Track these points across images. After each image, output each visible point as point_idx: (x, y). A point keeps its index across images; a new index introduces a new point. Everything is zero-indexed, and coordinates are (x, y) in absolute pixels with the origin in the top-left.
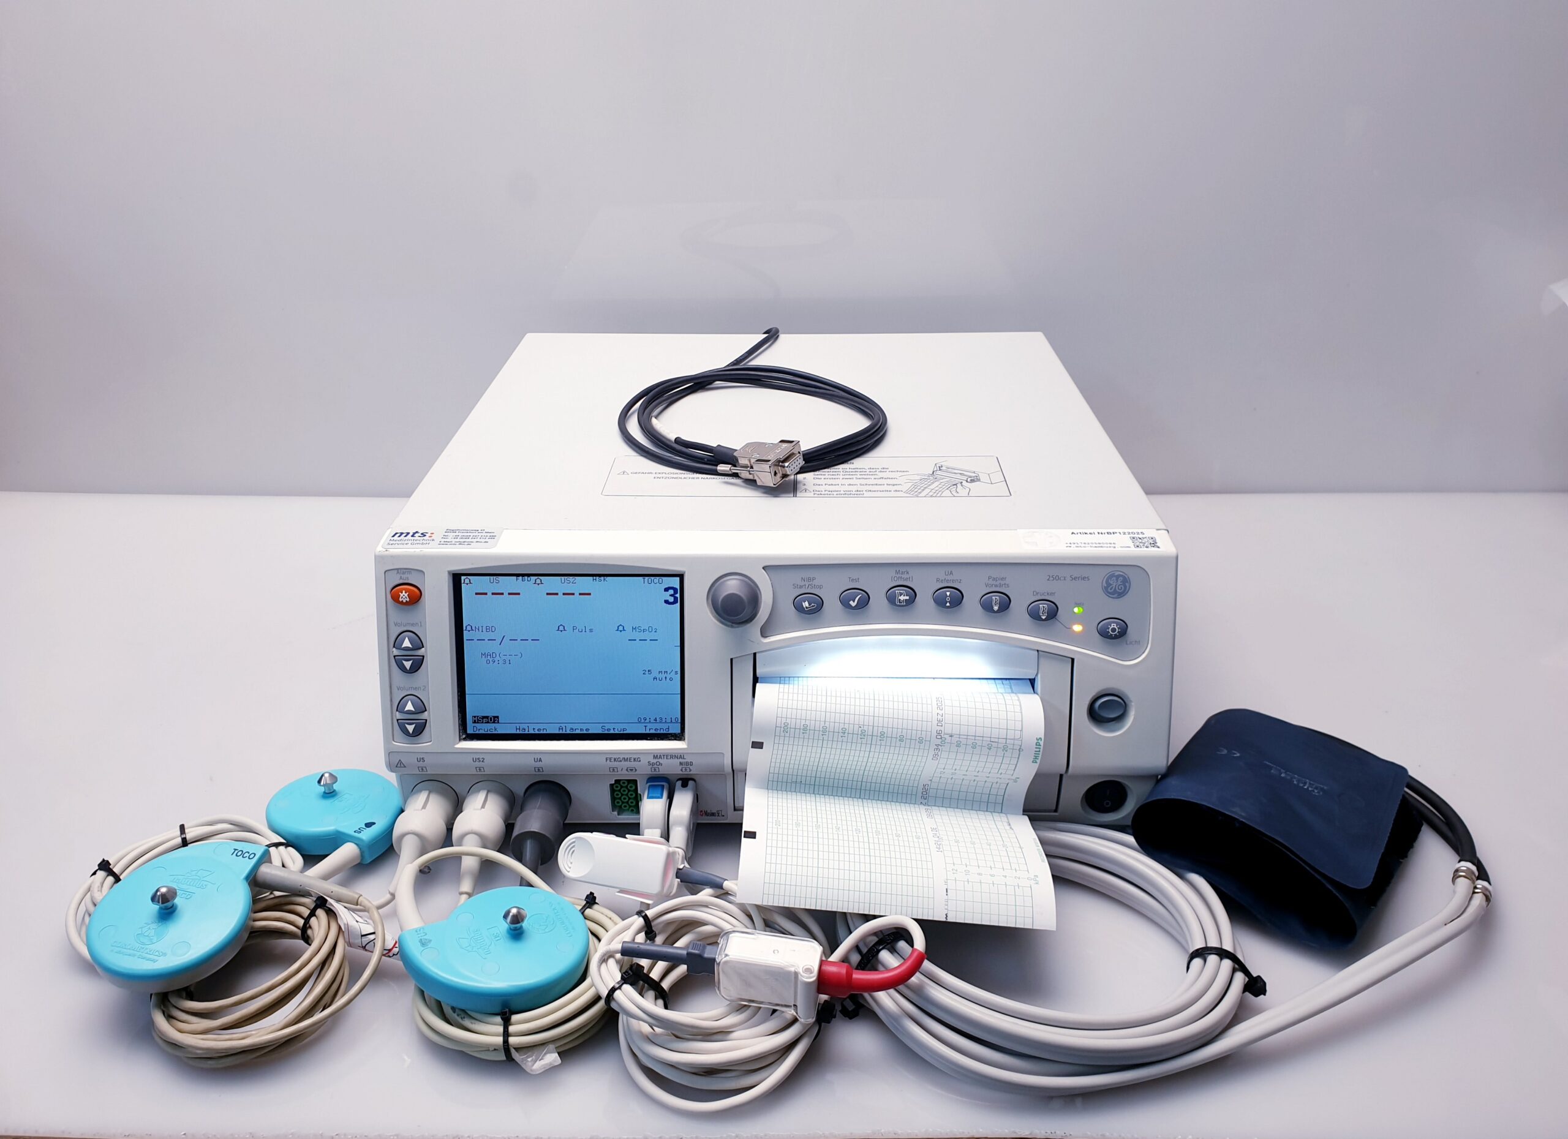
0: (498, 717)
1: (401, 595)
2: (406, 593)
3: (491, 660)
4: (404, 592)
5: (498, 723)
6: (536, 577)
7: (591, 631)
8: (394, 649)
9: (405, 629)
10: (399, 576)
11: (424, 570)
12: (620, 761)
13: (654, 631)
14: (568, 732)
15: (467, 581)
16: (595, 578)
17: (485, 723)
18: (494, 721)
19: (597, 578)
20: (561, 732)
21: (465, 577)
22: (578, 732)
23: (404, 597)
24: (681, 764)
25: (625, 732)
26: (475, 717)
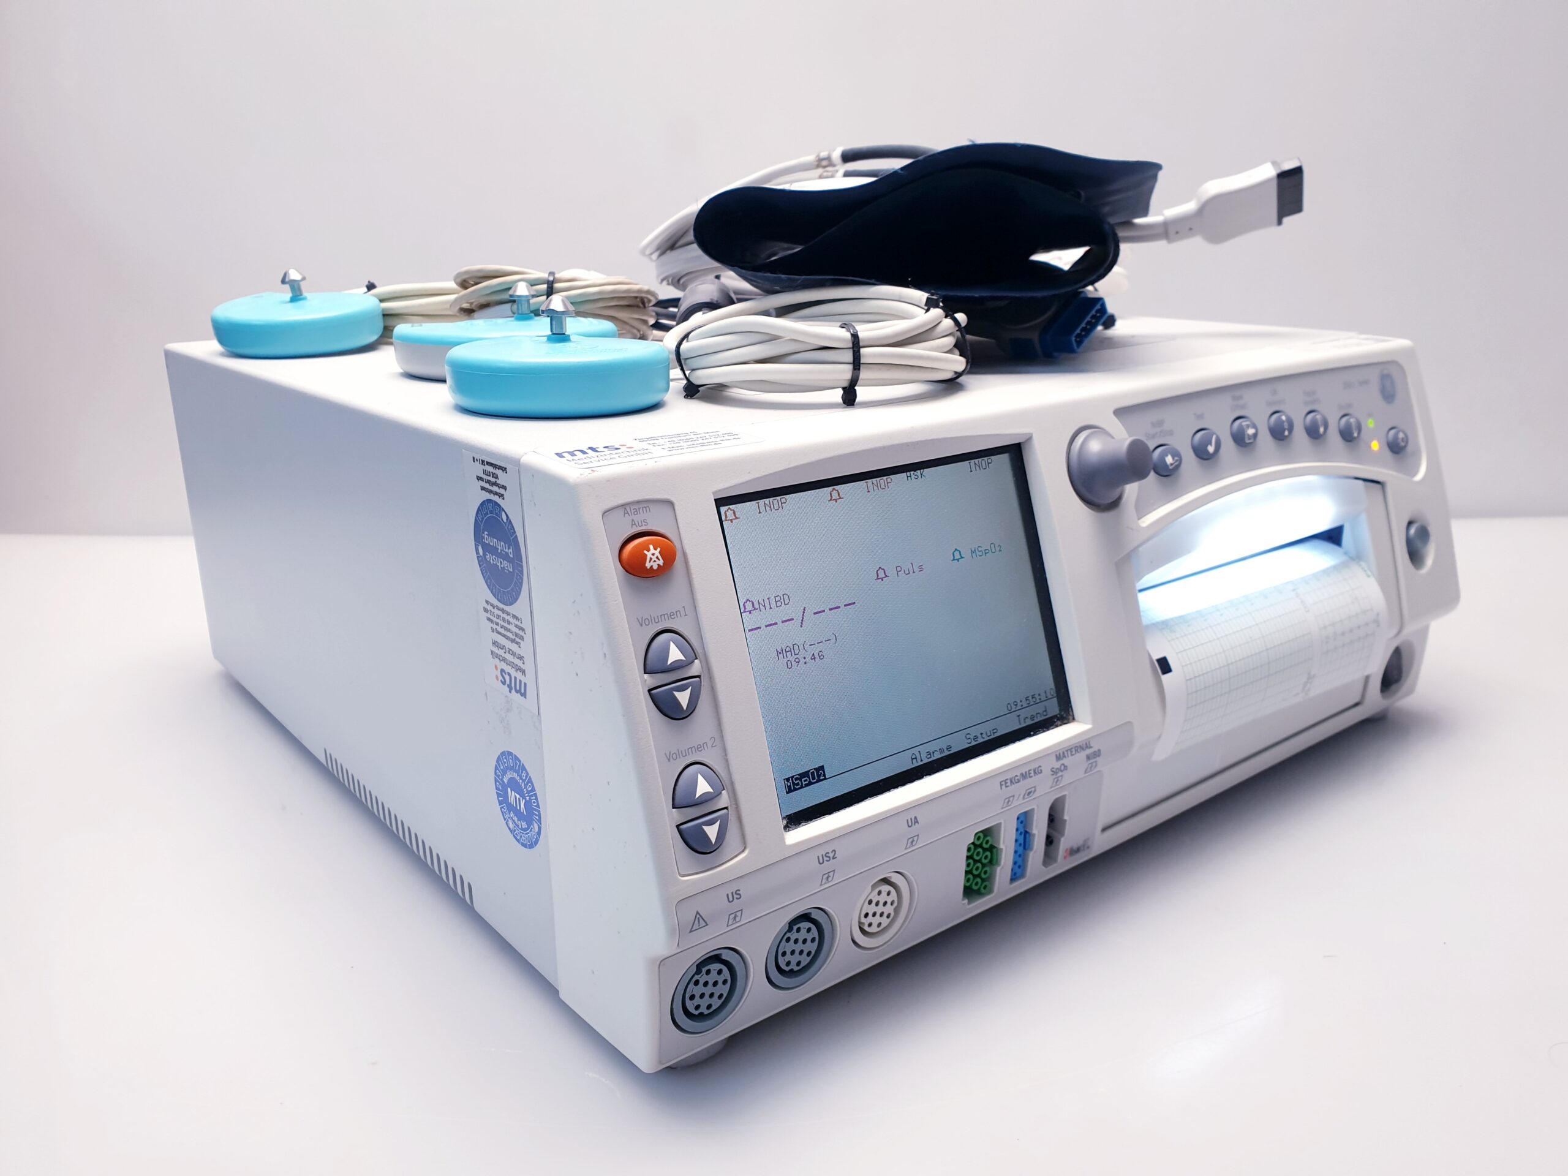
0: (822, 768)
1: (649, 554)
2: (655, 549)
3: (792, 658)
4: (651, 547)
5: (825, 779)
6: (830, 489)
7: (921, 568)
8: (646, 676)
9: (659, 627)
10: (628, 519)
11: (673, 499)
12: (1019, 781)
13: (998, 549)
14: (926, 761)
15: (730, 515)
16: (908, 473)
17: (807, 785)
18: (819, 776)
19: (912, 473)
20: (916, 765)
21: (726, 507)
22: (937, 756)
23: (654, 558)
24: (1088, 758)
25: (997, 735)
26: (788, 780)
